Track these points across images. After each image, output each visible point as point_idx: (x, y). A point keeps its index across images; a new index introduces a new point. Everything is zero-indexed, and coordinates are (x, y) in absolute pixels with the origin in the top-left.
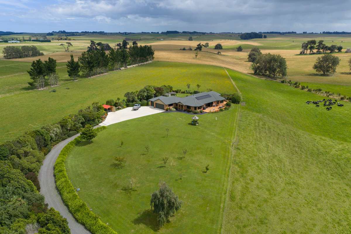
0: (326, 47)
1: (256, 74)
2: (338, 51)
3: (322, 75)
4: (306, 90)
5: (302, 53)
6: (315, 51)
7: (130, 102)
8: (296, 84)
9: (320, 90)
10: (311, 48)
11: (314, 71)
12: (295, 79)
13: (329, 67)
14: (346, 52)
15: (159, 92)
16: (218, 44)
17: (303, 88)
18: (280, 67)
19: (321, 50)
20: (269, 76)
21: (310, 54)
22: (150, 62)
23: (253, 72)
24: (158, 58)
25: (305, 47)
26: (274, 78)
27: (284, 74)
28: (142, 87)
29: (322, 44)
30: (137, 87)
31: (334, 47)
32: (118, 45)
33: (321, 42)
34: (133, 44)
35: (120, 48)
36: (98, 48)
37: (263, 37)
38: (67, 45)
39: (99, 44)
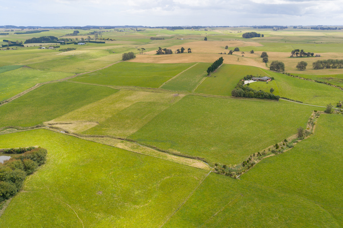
0: (305, 53)
1: (271, 69)
2: (311, 56)
3: (300, 70)
4: (292, 76)
5: (291, 57)
6: (299, 55)
8: (289, 74)
9: (297, 76)
10: (297, 54)
11: (297, 69)
12: (288, 72)
13: (303, 67)
14: (316, 56)
16: (236, 48)
17: (291, 76)
18: (282, 67)
19: (302, 55)
20: (277, 71)
21: (296, 57)
22: (222, 64)
23: (270, 69)
25: (293, 52)
26: (279, 72)
27: (283, 70)
29: (303, 52)
31: (309, 53)
32: (177, 50)
33: (302, 51)
34: (188, 50)
35: (179, 52)
36: (164, 52)
37: (261, 36)
38: (142, 50)
39: (165, 50)
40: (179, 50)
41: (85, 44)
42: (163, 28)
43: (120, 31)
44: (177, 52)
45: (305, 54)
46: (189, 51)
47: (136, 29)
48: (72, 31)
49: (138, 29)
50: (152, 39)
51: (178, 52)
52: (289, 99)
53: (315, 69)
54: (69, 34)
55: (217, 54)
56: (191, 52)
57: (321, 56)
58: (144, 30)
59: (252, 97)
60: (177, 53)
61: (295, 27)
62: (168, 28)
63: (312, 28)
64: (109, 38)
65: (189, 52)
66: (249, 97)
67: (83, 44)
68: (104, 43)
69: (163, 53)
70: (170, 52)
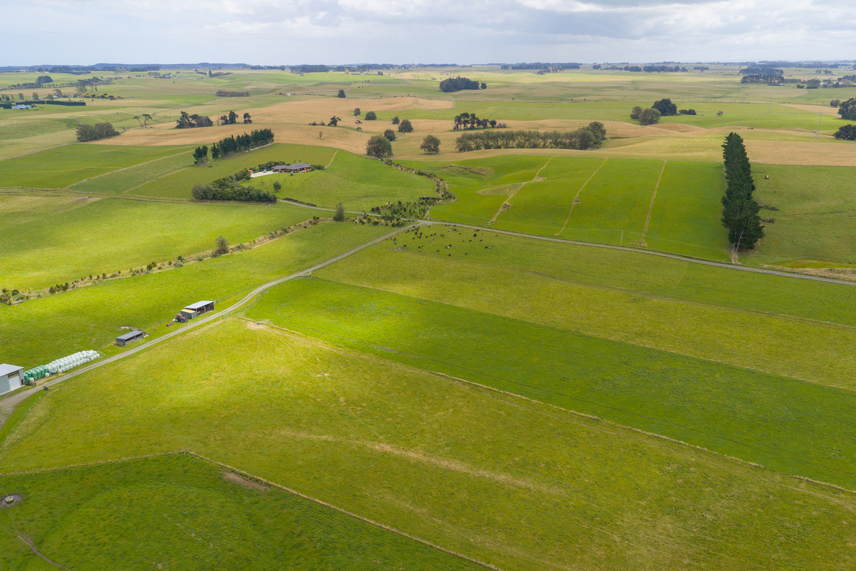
0: (479, 121)
2: (490, 126)
5: (456, 129)
6: (469, 126)
7: (261, 169)
10: (465, 122)
11: (423, 151)
15: (276, 164)
19: (475, 125)
21: (465, 129)
22: (270, 144)
23: (366, 153)
24: (278, 140)
25: (458, 119)
27: (390, 154)
28: (267, 162)
30: (264, 162)
31: (486, 121)
32: (222, 118)
33: (473, 115)
34: (245, 117)
35: (226, 123)
36: (193, 122)
37: (480, 85)
38: (144, 118)
39: (195, 117)
40: (225, 117)
41: (33, 107)
42: (283, 68)
43: (164, 77)
44: (221, 121)
45: (479, 123)
46: (247, 119)
47: (208, 72)
48: (33, 77)
49: (213, 72)
50: (220, 96)
51: (223, 121)
52: (296, 201)
53: (460, 150)
54: (19, 85)
55: (306, 126)
56: (250, 122)
57: (508, 126)
58: (228, 74)
59: (229, 199)
60: (223, 124)
61: (596, 67)
62: (293, 69)
63: (626, 69)
64: (106, 94)
65: (245, 122)
66: (224, 199)
67: (23, 106)
68: (84, 104)
69: (192, 126)
70: (208, 123)
